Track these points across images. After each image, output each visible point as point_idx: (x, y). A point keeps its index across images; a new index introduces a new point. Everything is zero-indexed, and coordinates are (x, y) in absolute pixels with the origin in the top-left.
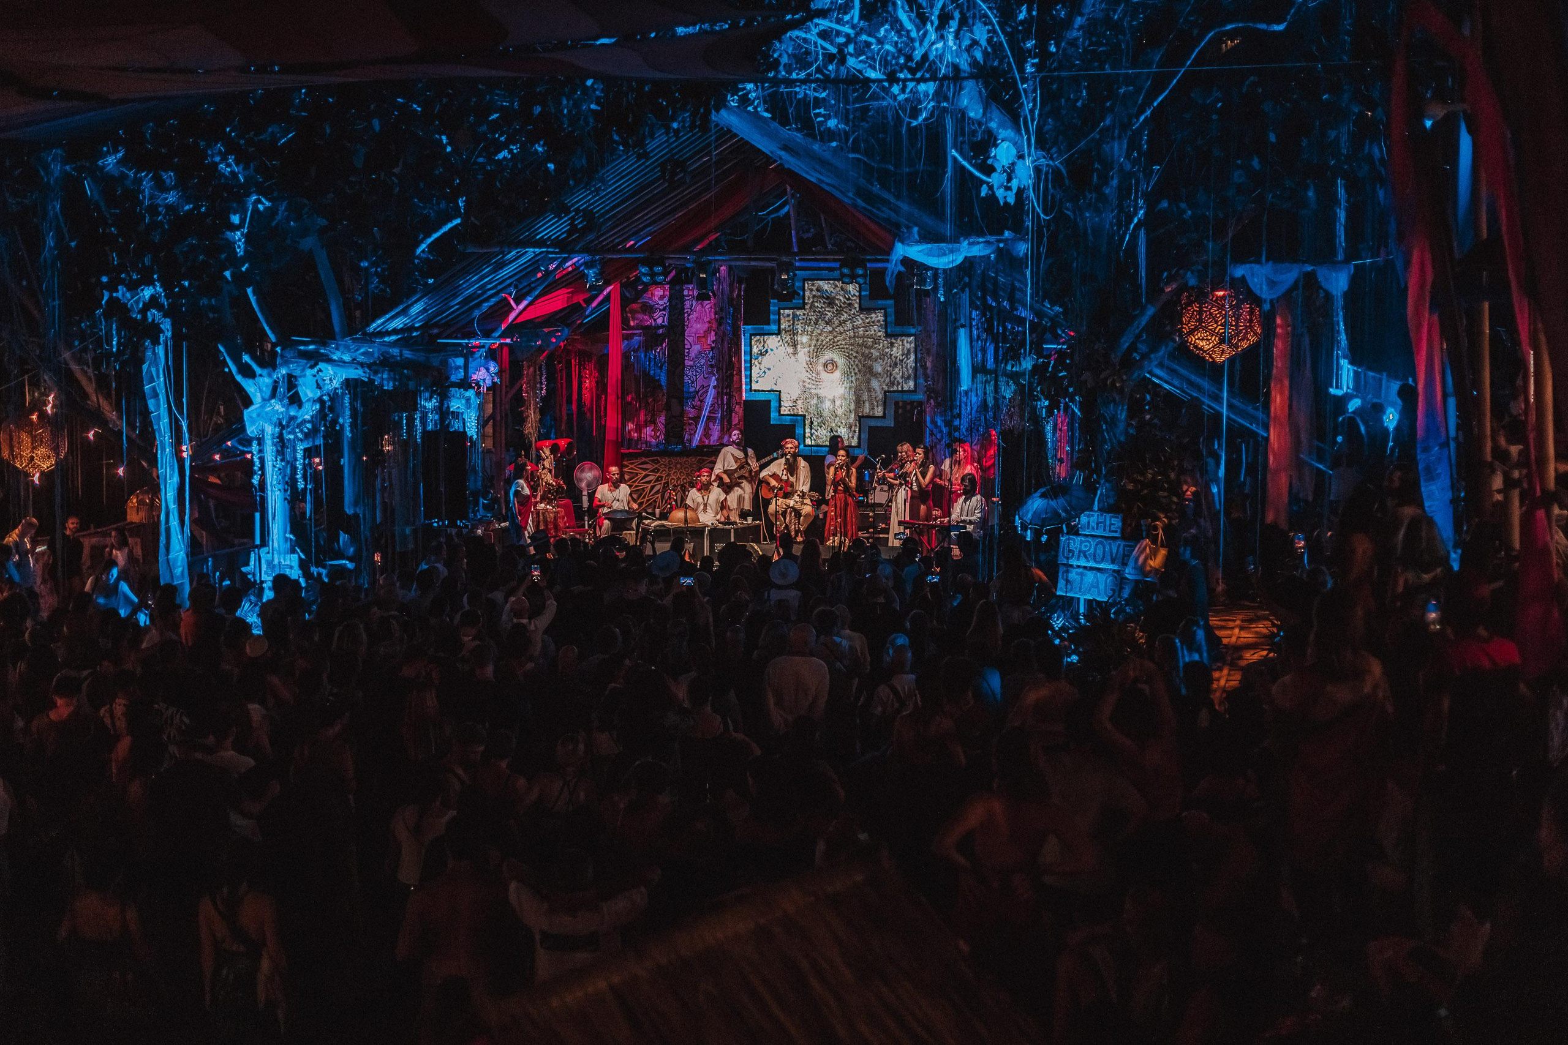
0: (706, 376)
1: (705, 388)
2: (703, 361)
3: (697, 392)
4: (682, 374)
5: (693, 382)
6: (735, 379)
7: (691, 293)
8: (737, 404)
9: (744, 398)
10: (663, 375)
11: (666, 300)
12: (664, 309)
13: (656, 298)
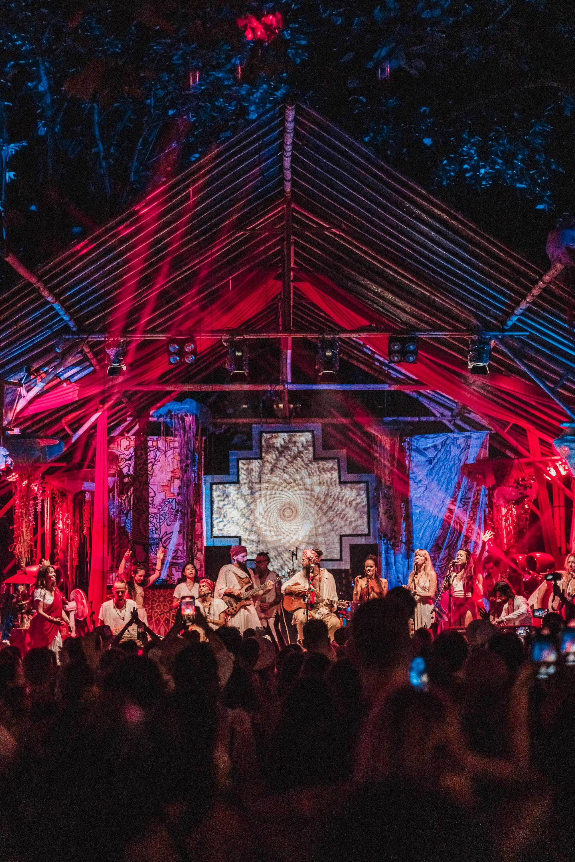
0: (169, 523)
1: (168, 534)
2: (167, 509)
3: (161, 539)
4: (147, 522)
5: (156, 529)
6: (198, 525)
7: (155, 444)
8: (198, 550)
9: (205, 544)
10: (129, 522)
11: (132, 450)
12: (130, 459)
13: (122, 448)
